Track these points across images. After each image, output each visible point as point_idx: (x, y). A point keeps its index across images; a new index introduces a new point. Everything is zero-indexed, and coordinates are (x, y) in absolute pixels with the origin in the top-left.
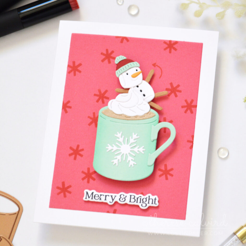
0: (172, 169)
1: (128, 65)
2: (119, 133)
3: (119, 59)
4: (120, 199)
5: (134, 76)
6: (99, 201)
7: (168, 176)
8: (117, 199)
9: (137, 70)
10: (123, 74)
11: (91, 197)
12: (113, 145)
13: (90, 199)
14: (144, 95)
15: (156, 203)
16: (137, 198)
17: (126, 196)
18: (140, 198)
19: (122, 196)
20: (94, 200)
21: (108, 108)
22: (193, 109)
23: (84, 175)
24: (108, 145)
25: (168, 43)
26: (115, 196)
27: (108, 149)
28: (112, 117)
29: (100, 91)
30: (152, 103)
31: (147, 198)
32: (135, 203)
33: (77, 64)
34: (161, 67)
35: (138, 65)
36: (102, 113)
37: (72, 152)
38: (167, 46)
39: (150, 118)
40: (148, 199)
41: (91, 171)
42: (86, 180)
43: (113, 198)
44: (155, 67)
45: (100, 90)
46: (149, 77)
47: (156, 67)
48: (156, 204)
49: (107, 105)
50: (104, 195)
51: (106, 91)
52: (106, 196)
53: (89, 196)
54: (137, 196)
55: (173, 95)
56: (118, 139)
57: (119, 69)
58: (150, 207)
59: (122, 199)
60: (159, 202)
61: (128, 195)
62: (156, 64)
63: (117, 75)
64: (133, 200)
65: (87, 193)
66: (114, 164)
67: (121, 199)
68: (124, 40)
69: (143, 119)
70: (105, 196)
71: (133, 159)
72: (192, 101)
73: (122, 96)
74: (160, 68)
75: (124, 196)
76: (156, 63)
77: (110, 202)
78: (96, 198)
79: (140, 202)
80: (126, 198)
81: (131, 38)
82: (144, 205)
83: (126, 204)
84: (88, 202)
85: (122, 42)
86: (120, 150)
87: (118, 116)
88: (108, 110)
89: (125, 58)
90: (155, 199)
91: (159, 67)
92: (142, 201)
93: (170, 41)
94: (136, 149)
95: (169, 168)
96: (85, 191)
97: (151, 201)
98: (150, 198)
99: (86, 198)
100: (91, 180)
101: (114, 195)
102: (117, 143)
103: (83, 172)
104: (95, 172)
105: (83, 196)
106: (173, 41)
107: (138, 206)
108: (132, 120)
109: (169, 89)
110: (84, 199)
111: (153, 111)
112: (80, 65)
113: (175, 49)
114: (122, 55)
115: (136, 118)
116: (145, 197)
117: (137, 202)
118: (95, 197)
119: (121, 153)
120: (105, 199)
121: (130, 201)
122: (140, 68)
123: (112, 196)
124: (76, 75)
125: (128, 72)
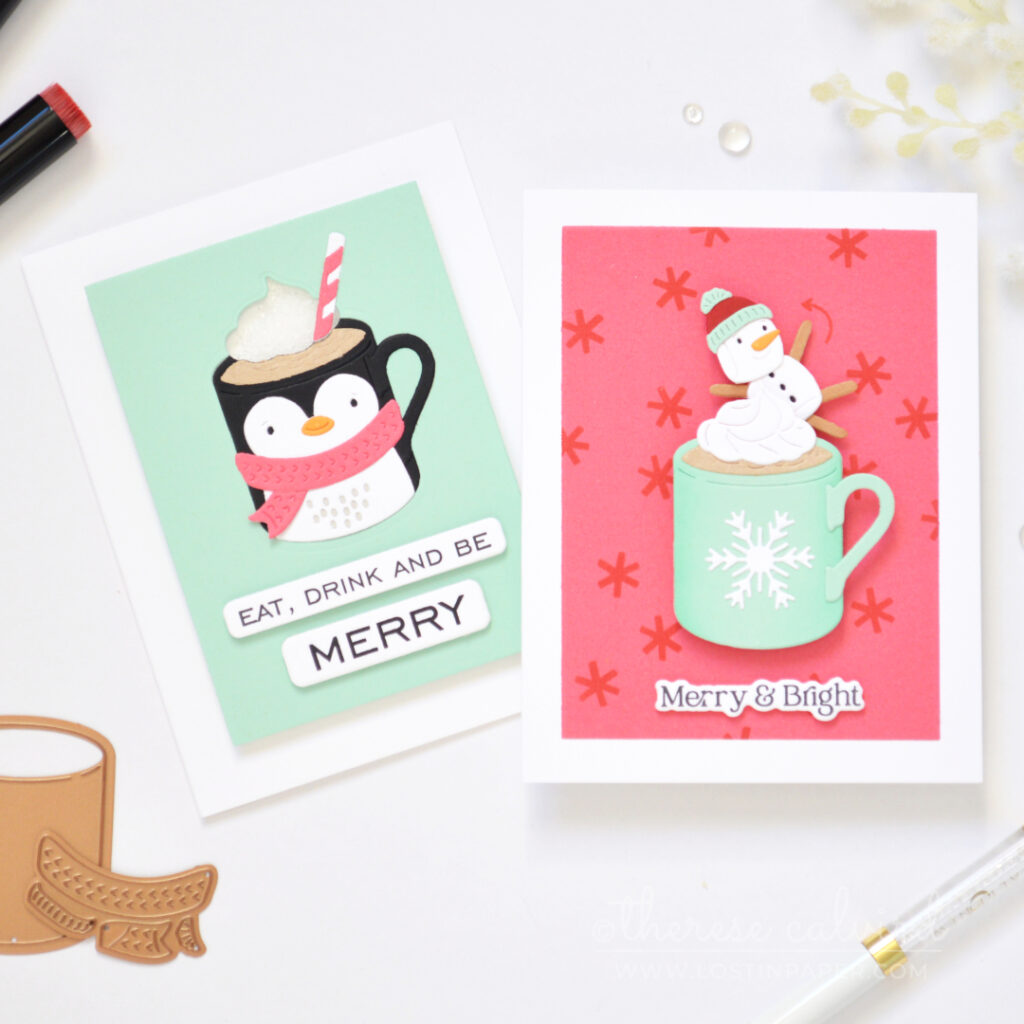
0: (888, 602)
1: (739, 317)
2: (738, 514)
3: (711, 299)
4: (757, 700)
5: (760, 345)
6: (700, 708)
7: (881, 621)
8: (749, 700)
9: (765, 328)
10: (727, 343)
11: (677, 702)
12: (725, 550)
13: (676, 707)
14: (793, 399)
15: (857, 702)
16: (805, 693)
17: (774, 690)
18: (812, 690)
19: (763, 691)
20: (686, 708)
21: (699, 446)
22: (928, 424)
23: (648, 639)
24: (711, 550)
25: (840, 237)
26: (744, 692)
27: (711, 563)
28: (711, 471)
29: (662, 393)
30: (817, 418)
31: (831, 689)
32: (801, 708)
33: (588, 318)
34: (826, 308)
35: (768, 313)
36: (684, 460)
37: (605, 574)
38: (837, 247)
39: (819, 464)
40: (833, 693)
41: (667, 625)
42: (655, 652)
43: (739, 699)
44: (810, 310)
45: (664, 391)
46: (800, 345)
47: (814, 309)
48: (858, 705)
49: (693, 435)
50: (711, 692)
51: (681, 392)
52: (718, 693)
53: (673, 697)
54: (803, 687)
55: (868, 388)
56: (734, 533)
57: (717, 330)
58: (842, 714)
59: (765, 699)
60: (864, 697)
61: (779, 685)
62: (814, 302)
63: (713, 348)
64: (793, 699)
65: (665, 690)
66: (733, 604)
67: (761, 700)
68: (716, 237)
69: (800, 469)
70: (715, 696)
71: (785, 586)
72: (924, 402)
73: (734, 408)
74: (825, 312)
75: (767, 688)
76: (811, 300)
77: (732, 710)
78: (691, 701)
79: (814, 704)
80: (773, 696)
81: (733, 230)
82: (826, 710)
83: (776, 711)
84: (672, 713)
85: (709, 243)
86: (745, 563)
87: (730, 466)
88: (699, 451)
89: (728, 295)
90: (854, 691)
91: (820, 309)
92: (818, 701)
93: (845, 232)
94: (789, 558)
95: (879, 598)
96: (659, 684)
97: (842, 697)
98: (840, 689)
99: (664, 705)
100: (669, 652)
101: (739, 689)
102: (734, 545)
103: (644, 631)
104: (678, 627)
105: (654, 698)
106: (853, 231)
107: (809, 714)
108: (770, 474)
109: (855, 372)
110: (659, 706)
111: (823, 443)
112: (598, 319)
113: (862, 255)
114: (719, 286)
115: (780, 467)
116: (826, 687)
117: (806, 704)
118: (687, 698)
119: (748, 571)
120: (715, 702)
121: (787, 703)
122: (773, 320)
123: (734, 693)
124: (591, 350)
125: (739, 335)
